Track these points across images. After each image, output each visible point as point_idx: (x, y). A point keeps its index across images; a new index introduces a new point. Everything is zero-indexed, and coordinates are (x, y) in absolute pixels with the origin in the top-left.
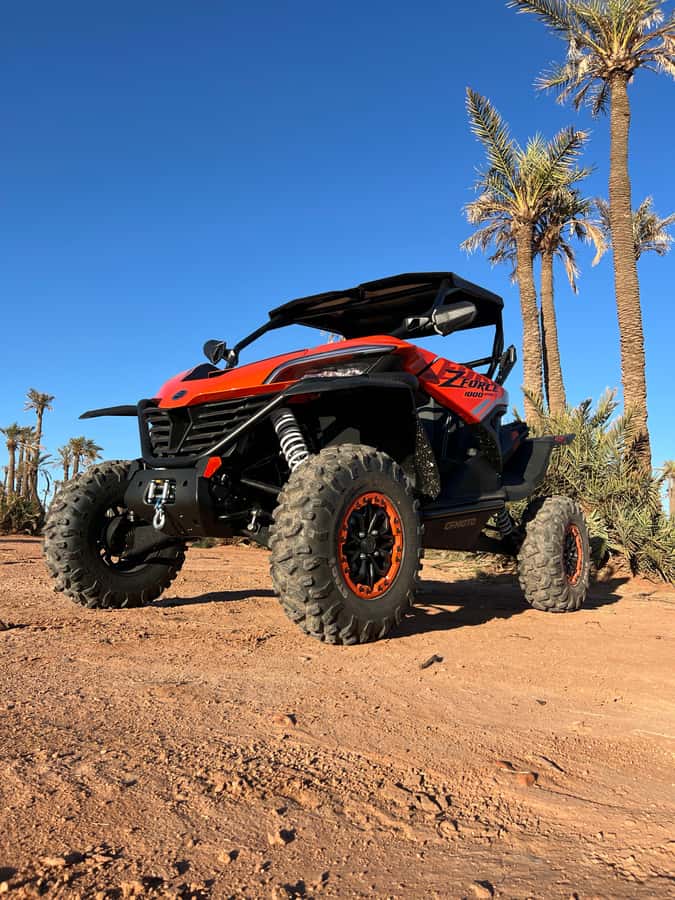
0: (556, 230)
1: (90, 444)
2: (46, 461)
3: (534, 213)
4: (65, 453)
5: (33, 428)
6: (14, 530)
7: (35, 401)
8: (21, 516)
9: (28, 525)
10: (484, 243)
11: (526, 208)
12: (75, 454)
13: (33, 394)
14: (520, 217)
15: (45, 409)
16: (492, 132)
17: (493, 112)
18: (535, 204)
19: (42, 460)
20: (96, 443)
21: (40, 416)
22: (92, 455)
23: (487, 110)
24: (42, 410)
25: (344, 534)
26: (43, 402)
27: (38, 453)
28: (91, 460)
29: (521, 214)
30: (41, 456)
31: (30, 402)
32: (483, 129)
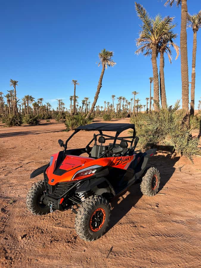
0: (164, 45)
1: (31, 97)
2: (19, 101)
3: (157, 42)
4: (24, 100)
5: (13, 90)
6: (13, 125)
7: (13, 83)
8: (15, 121)
9: (17, 123)
10: (142, 51)
11: (155, 40)
12: (27, 100)
13: (12, 81)
14: (153, 43)
15: (16, 85)
16: (144, 15)
17: (144, 8)
18: (158, 39)
19: (18, 102)
20: (33, 97)
21: (15, 88)
22: (32, 101)
23: (142, 9)
24: (15, 85)
25: (91, 222)
26: (15, 83)
27: (16, 99)
28: (32, 102)
29: (153, 42)
30: (17, 101)
31: (11, 83)
32: (141, 15)
